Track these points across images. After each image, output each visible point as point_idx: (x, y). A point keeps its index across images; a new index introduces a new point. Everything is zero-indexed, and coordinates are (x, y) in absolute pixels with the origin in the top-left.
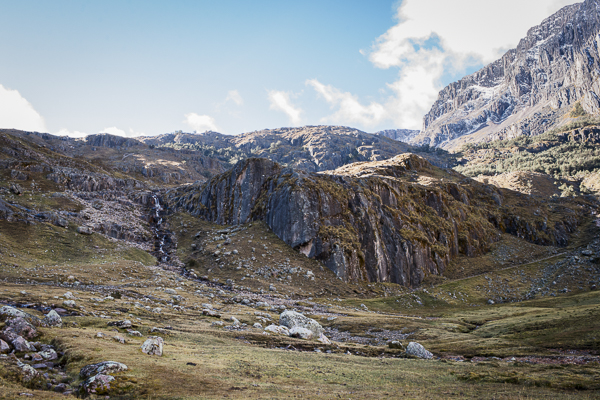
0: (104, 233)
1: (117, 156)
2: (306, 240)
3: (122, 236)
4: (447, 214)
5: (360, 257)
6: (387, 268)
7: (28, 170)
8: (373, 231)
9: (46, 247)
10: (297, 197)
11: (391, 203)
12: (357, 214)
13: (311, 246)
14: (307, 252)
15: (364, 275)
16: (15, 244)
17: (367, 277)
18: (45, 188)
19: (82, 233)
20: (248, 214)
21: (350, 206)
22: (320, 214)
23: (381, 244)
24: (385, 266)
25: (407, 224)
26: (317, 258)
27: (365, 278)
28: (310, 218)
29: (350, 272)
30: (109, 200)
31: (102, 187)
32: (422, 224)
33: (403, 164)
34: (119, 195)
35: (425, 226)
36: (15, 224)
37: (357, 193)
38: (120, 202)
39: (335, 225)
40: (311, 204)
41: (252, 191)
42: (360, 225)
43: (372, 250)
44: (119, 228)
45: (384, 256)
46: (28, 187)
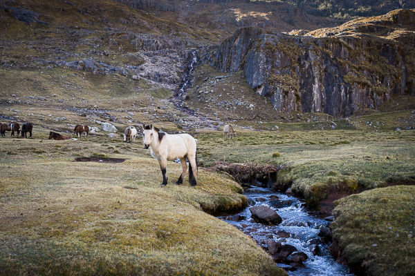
0: (149, 79)
1: (220, 11)
2: (259, 84)
3: (160, 81)
4: (398, 62)
5: (297, 95)
6: (322, 103)
7: (120, 38)
8: (314, 78)
9: (109, 88)
10: (258, 55)
11: (342, 56)
12: (302, 66)
13: (263, 87)
14: (260, 91)
15: (298, 107)
16: (93, 87)
17: (300, 108)
18: (126, 50)
19: (134, 79)
20: (238, 65)
21: (299, 60)
22: (273, 67)
23: (320, 87)
24: (320, 102)
25: (352, 71)
26: (265, 96)
27: (298, 110)
28: (264, 70)
29: (285, 105)
30: (165, 56)
31: (164, 47)
32: (368, 70)
33: (391, 19)
34: (173, 52)
35: (371, 72)
36: (97, 75)
37: (307, 51)
38: (170, 57)
39: (283, 74)
40: (267, 60)
41: (242, 50)
42: (303, 74)
43: (311, 91)
44: (159, 76)
45: (321, 95)
46: (117, 50)
